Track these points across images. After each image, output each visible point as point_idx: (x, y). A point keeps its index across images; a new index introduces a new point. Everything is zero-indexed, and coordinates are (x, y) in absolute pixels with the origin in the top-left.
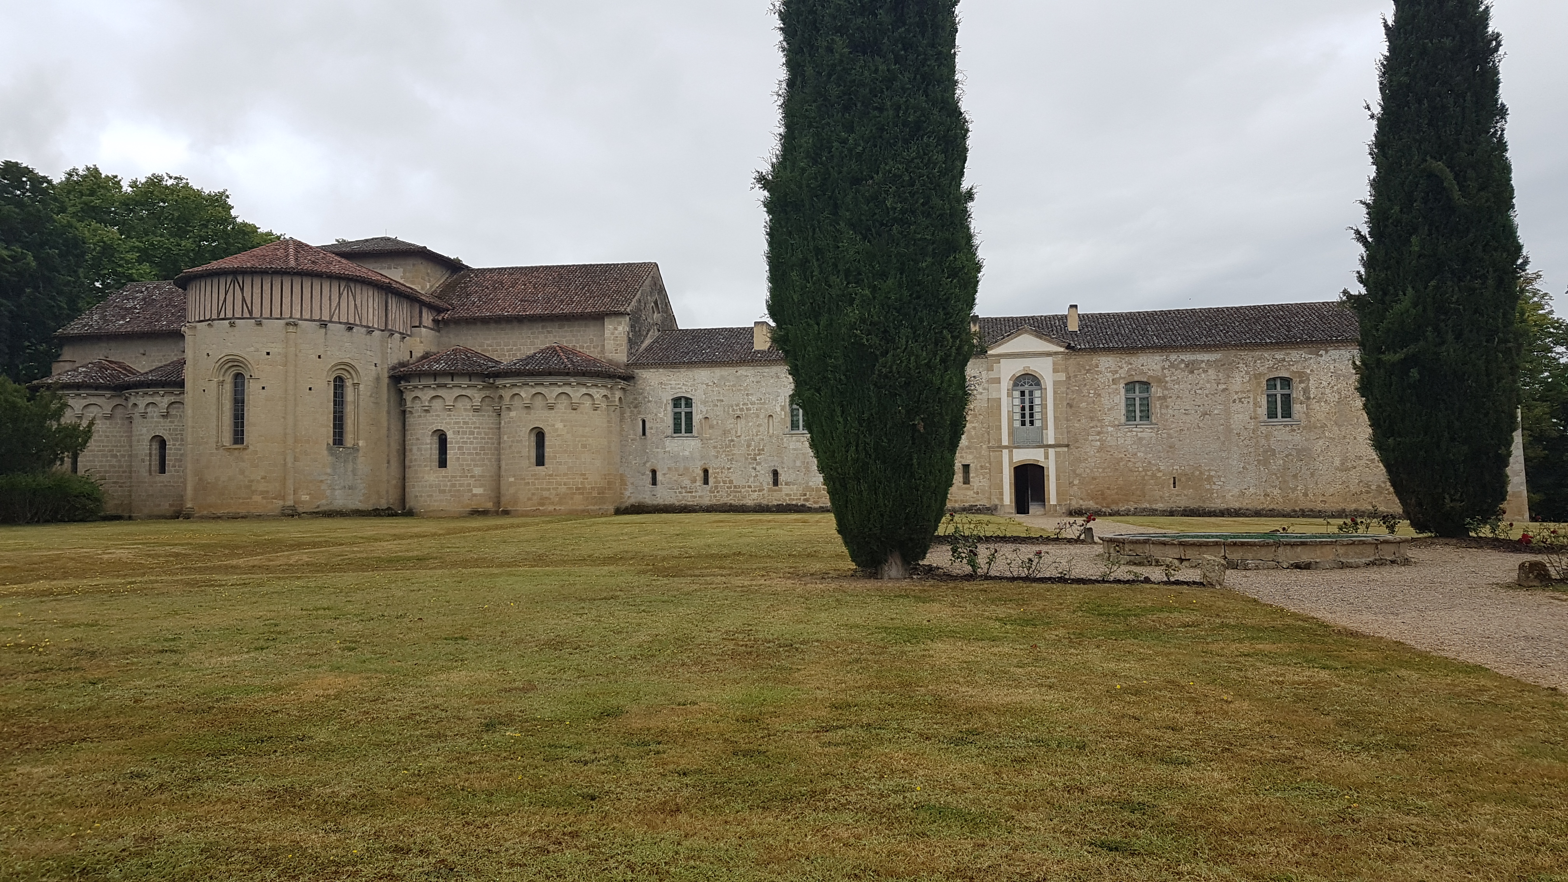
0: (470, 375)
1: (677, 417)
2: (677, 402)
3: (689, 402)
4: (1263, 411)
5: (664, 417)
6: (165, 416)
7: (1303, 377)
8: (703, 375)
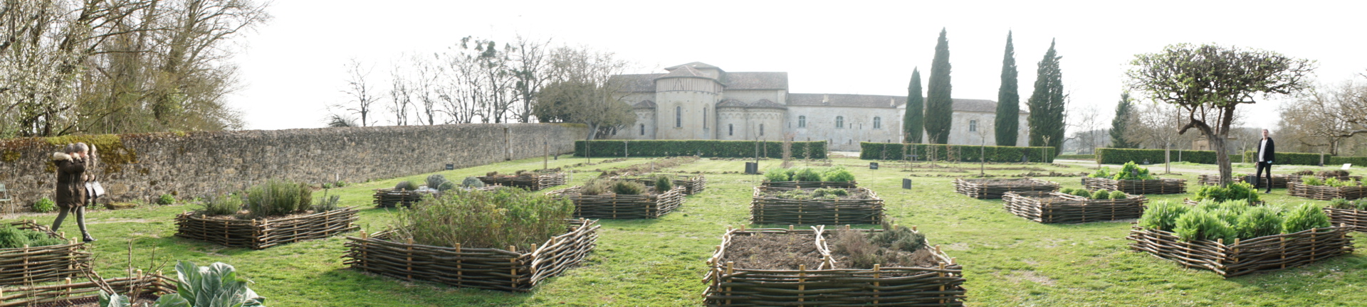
0: (740, 107)
1: (800, 122)
2: (800, 117)
3: (804, 117)
4: (968, 129)
5: (796, 122)
6: (644, 118)
7: (979, 121)
8: (809, 109)
